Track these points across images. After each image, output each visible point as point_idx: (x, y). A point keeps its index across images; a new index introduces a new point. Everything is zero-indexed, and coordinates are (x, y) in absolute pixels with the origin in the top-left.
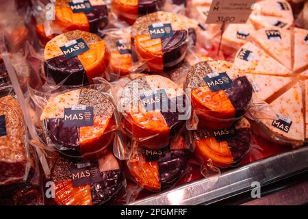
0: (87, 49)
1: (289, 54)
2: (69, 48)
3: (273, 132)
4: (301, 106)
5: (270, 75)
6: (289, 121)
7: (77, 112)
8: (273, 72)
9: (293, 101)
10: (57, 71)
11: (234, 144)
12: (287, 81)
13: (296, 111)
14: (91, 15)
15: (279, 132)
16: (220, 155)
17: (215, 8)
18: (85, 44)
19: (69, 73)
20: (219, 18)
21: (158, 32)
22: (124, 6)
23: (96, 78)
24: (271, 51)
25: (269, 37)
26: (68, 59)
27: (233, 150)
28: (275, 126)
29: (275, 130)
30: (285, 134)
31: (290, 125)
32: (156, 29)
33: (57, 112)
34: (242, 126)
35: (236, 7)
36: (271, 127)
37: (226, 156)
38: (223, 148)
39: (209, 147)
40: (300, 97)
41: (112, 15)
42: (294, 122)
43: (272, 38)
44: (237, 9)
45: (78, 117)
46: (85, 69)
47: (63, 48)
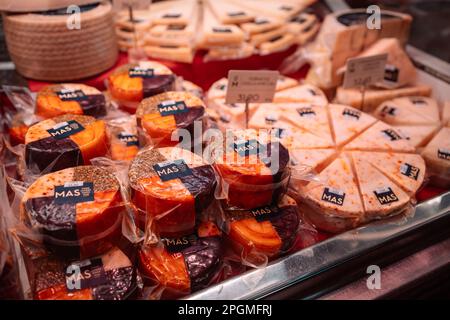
0: (81, 129)
1: (327, 128)
2: (59, 130)
3: (325, 209)
4: (351, 176)
5: (310, 149)
6: (341, 193)
7: (72, 189)
8: (312, 146)
9: (342, 172)
10: (43, 153)
11: (280, 223)
12: (330, 152)
13: (347, 182)
14: (84, 102)
15: (333, 206)
16: (265, 237)
17: (233, 84)
18: (79, 125)
19: (59, 154)
20: (240, 96)
21: (170, 108)
22: (127, 93)
23: (95, 159)
24: (306, 127)
25: (302, 114)
26: (58, 140)
27: (280, 230)
28: (326, 200)
29: (327, 204)
30: (339, 208)
31: (343, 197)
32: (167, 107)
33: (45, 191)
34: (286, 204)
35: (257, 82)
36: (322, 203)
37: (271, 237)
38: (267, 228)
39: (247, 228)
40: (349, 167)
41: (111, 105)
42: (347, 194)
43: (305, 116)
44: (259, 84)
45: (73, 193)
46: (81, 147)
47: (51, 131)
